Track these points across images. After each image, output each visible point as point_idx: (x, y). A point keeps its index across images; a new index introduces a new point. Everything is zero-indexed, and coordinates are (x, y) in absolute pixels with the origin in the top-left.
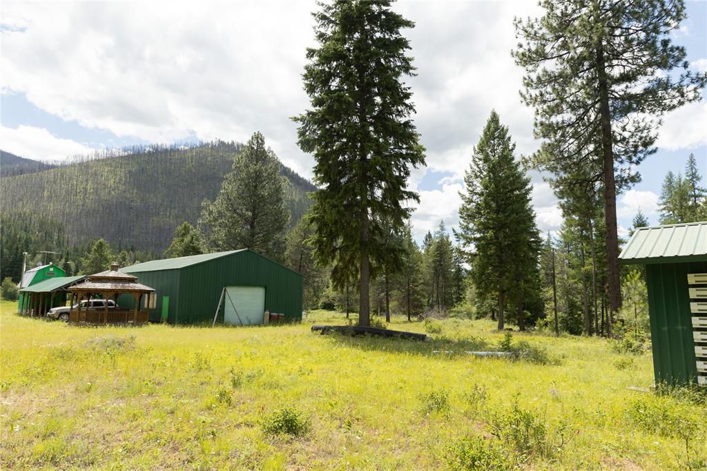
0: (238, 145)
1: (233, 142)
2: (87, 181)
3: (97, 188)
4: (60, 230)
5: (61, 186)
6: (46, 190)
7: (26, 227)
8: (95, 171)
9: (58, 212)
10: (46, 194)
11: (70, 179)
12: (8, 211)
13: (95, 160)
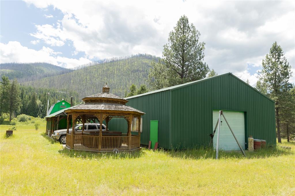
0: (148, 55)
1: (146, 54)
2: (87, 75)
3: (91, 78)
4: (77, 96)
5: (77, 78)
6: (72, 80)
7: (65, 95)
8: (90, 71)
9: (76, 89)
10: (72, 81)
11: (81, 75)
12: (58, 89)
13: (90, 66)
